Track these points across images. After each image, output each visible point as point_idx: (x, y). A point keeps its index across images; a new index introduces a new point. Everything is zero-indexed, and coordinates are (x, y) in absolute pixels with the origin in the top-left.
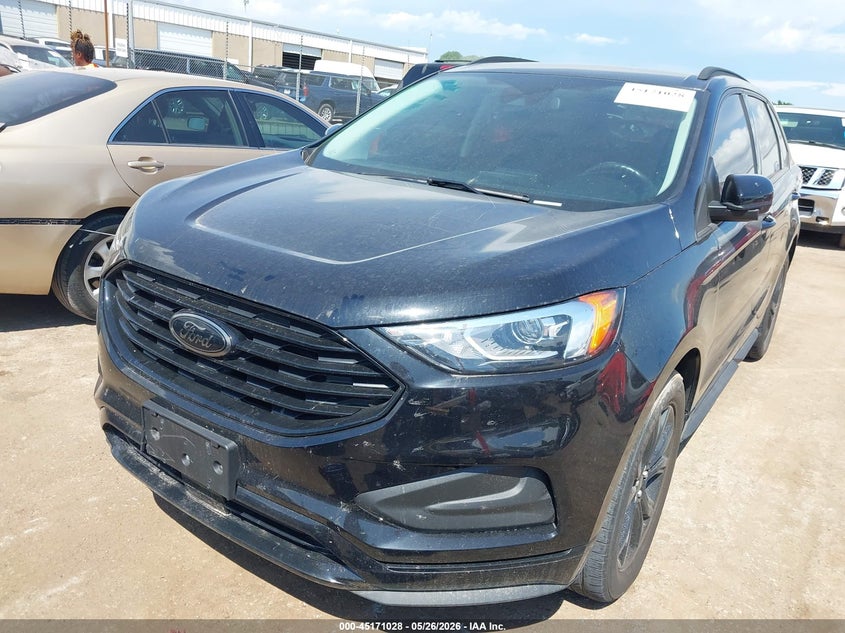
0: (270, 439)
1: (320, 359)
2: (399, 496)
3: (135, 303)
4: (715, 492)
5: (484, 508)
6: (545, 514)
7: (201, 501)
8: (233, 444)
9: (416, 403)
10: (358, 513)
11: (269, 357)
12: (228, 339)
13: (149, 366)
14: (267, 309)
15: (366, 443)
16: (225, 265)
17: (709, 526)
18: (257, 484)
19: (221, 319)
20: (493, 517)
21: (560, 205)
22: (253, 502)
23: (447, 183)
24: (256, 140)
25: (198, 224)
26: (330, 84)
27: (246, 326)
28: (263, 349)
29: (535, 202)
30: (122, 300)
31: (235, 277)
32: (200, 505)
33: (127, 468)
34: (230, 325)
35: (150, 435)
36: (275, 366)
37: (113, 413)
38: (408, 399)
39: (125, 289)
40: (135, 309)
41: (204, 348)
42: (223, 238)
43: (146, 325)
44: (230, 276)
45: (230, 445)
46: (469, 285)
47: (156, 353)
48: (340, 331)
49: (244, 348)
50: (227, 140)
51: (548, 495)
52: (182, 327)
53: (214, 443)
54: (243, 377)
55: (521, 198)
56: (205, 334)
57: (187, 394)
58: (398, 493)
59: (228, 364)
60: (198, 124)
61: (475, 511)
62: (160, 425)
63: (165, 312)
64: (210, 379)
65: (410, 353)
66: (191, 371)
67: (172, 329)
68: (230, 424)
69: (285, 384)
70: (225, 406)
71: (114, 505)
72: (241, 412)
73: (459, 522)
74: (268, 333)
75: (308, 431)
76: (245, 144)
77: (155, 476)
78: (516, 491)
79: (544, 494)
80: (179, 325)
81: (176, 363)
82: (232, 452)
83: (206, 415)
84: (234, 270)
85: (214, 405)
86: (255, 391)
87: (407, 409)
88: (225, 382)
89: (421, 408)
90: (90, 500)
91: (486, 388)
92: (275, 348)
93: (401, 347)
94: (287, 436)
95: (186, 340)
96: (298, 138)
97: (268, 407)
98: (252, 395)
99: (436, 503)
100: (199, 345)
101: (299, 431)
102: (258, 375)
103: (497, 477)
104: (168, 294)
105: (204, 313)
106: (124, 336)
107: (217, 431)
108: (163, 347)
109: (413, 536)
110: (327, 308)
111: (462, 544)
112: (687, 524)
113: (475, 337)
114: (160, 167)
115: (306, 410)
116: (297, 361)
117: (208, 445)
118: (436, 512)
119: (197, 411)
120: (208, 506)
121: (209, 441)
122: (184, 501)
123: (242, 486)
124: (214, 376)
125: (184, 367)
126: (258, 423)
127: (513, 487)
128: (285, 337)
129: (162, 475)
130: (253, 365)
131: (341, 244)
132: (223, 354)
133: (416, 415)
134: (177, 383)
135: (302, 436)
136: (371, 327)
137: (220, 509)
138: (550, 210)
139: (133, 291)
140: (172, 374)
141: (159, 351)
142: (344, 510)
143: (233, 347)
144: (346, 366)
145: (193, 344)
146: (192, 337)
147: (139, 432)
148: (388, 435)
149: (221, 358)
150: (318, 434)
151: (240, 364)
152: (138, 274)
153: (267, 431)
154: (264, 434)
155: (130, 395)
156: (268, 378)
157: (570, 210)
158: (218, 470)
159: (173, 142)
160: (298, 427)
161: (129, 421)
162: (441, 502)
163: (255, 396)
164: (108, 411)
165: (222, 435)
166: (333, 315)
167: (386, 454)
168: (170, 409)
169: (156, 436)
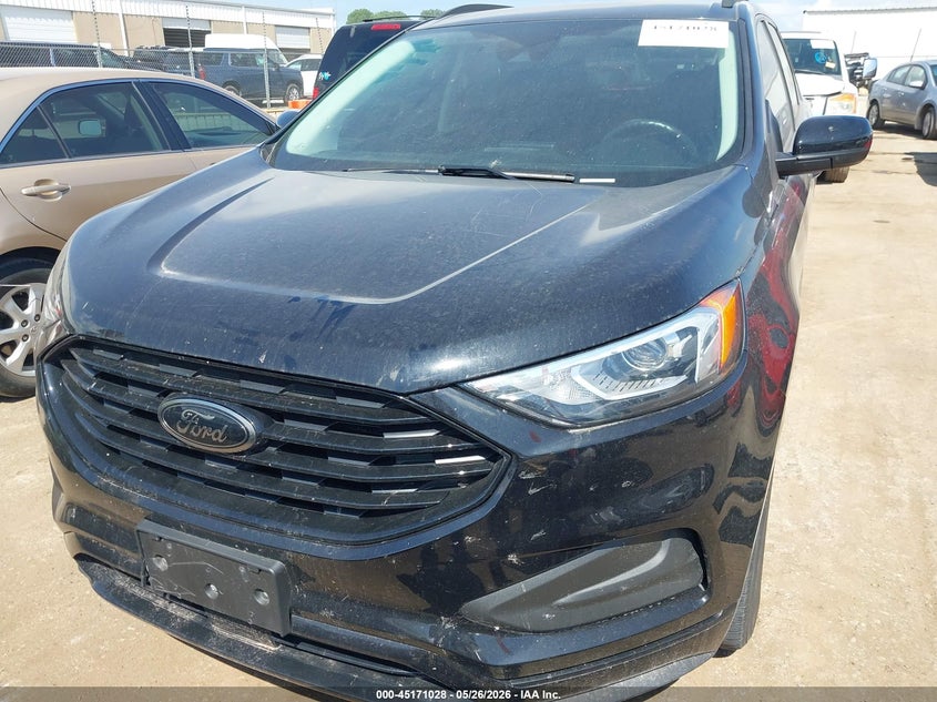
0: (332, 551)
1: (387, 436)
2: (520, 597)
3: (100, 391)
4: (801, 483)
5: (624, 588)
6: (692, 579)
7: (235, 636)
8: (279, 564)
9: (529, 476)
10: (466, 625)
11: (314, 443)
12: (248, 425)
13: (135, 473)
14: (301, 379)
15: (469, 539)
16: (227, 327)
17: (810, 524)
18: (319, 610)
19: (233, 401)
20: (635, 595)
21: (613, 180)
22: (318, 632)
23: (465, 170)
24: (178, 141)
25: (166, 271)
26: (230, 63)
27: (272, 405)
28: (302, 433)
29: (582, 181)
30: (75, 388)
31: (247, 341)
32: (236, 642)
33: (120, 607)
34: (248, 408)
35: (152, 564)
36: (322, 453)
37: (88, 540)
38: (518, 472)
39: (78, 372)
40: (99, 400)
41: (217, 443)
42: (210, 286)
43: (122, 418)
44: (238, 340)
45: (275, 566)
46: (570, 308)
47: (142, 455)
48: (413, 396)
49: (274, 436)
50: (140, 144)
51: (695, 555)
52: (179, 418)
53: (252, 567)
54: (276, 473)
55: (564, 177)
56: (214, 425)
57: (200, 505)
58: (518, 593)
59: (254, 459)
60: (93, 128)
61: (613, 594)
62: (167, 551)
63: (147, 400)
64: (230, 482)
65: (511, 411)
66: (199, 474)
67: (165, 423)
68: (270, 539)
69: (343, 476)
70: (259, 515)
71: (106, 643)
72: (283, 520)
73: (595, 612)
74: (308, 411)
75: (384, 534)
76: (165, 148)
77: (163, 612)
78: (659, 558)
79: (689, 554)
80: (174, 417)
81: (175, 466)
82: (280, 575)
83: (234, 531)
84: (242, 331)
85: (241, 516)
86: (297, 488)
87: (519, 486)
88: (252, 482)
89: (537, 482)
90: (72, 641)
91: (617, 441)
92: (319, 429)
93: (497, 405)
94: (356, 544)
95: (187, 435)
96: (221, 131)
97: (319, 507)
98: (295, 496)
99: (566, 595)
100: (208, 440)
101: (371, 536)
102: (300, 469)
103: (636, 546)
104: (149, 376)
105: (207, 395)
106: (87, 436)
107: (253, 549)
108: (150, 445)
109: (540, 640)
110: (389, 369)
111: (602, 636)
112: (787, 527)
113: (585, 375)
114: (64, 191)
115: (376, 506)
116: (356, 443)
117: (242, 570)
118: (565, 606)
119: (219, 526)
120: (247, 641)
121: (242, 564)
122: (213, 639)
123: (299, 614)
124: (233, 476)
125: (188, 470)
126: (310, 533)
127: (654, 555)
128: (333, 414)
129: (173, 608)
130: (290, 456)
131: (374, 273)
132: (245, 447)
133: (531, 492)
134: (179, 491)
135: (377, 541)
136: (454, 385)
137: (265, 642)
138: (608, 190)
139: (91, 375)
140: (170, 479)
141: (146, 451)
142: (448, 626)
143: (259, 436)
144: (424, 441)
145: (199, 439)
146: (196, 431)
147: (133, 561)
148: (495, 522)
149: (242, 453)
150: (400, 536)
151: (270, 456)
152: (96, 352)
153: (326, 541)
154: (323, 547)
155: (111, 514)
156: (316, 472)
157: (627, 186)
158: (263, 599)
159: (75, 156)
160: (368, 531)
161: (115, 548)
162: (572, 592)
163: (300, 497)
164: (79, 538)
165: (260, 554)
166: (399, 377)
167: (496, 547)
168: (178, 528)
169: (162, 564)
